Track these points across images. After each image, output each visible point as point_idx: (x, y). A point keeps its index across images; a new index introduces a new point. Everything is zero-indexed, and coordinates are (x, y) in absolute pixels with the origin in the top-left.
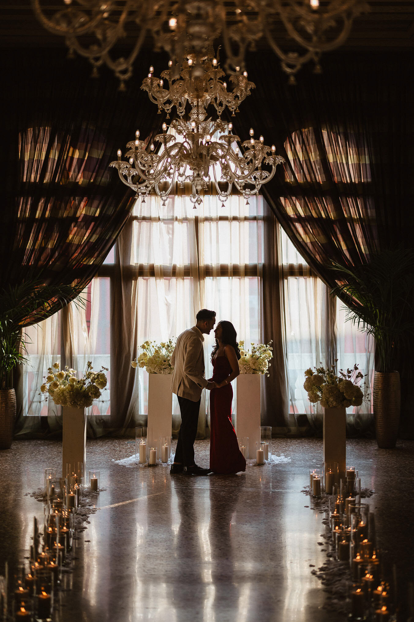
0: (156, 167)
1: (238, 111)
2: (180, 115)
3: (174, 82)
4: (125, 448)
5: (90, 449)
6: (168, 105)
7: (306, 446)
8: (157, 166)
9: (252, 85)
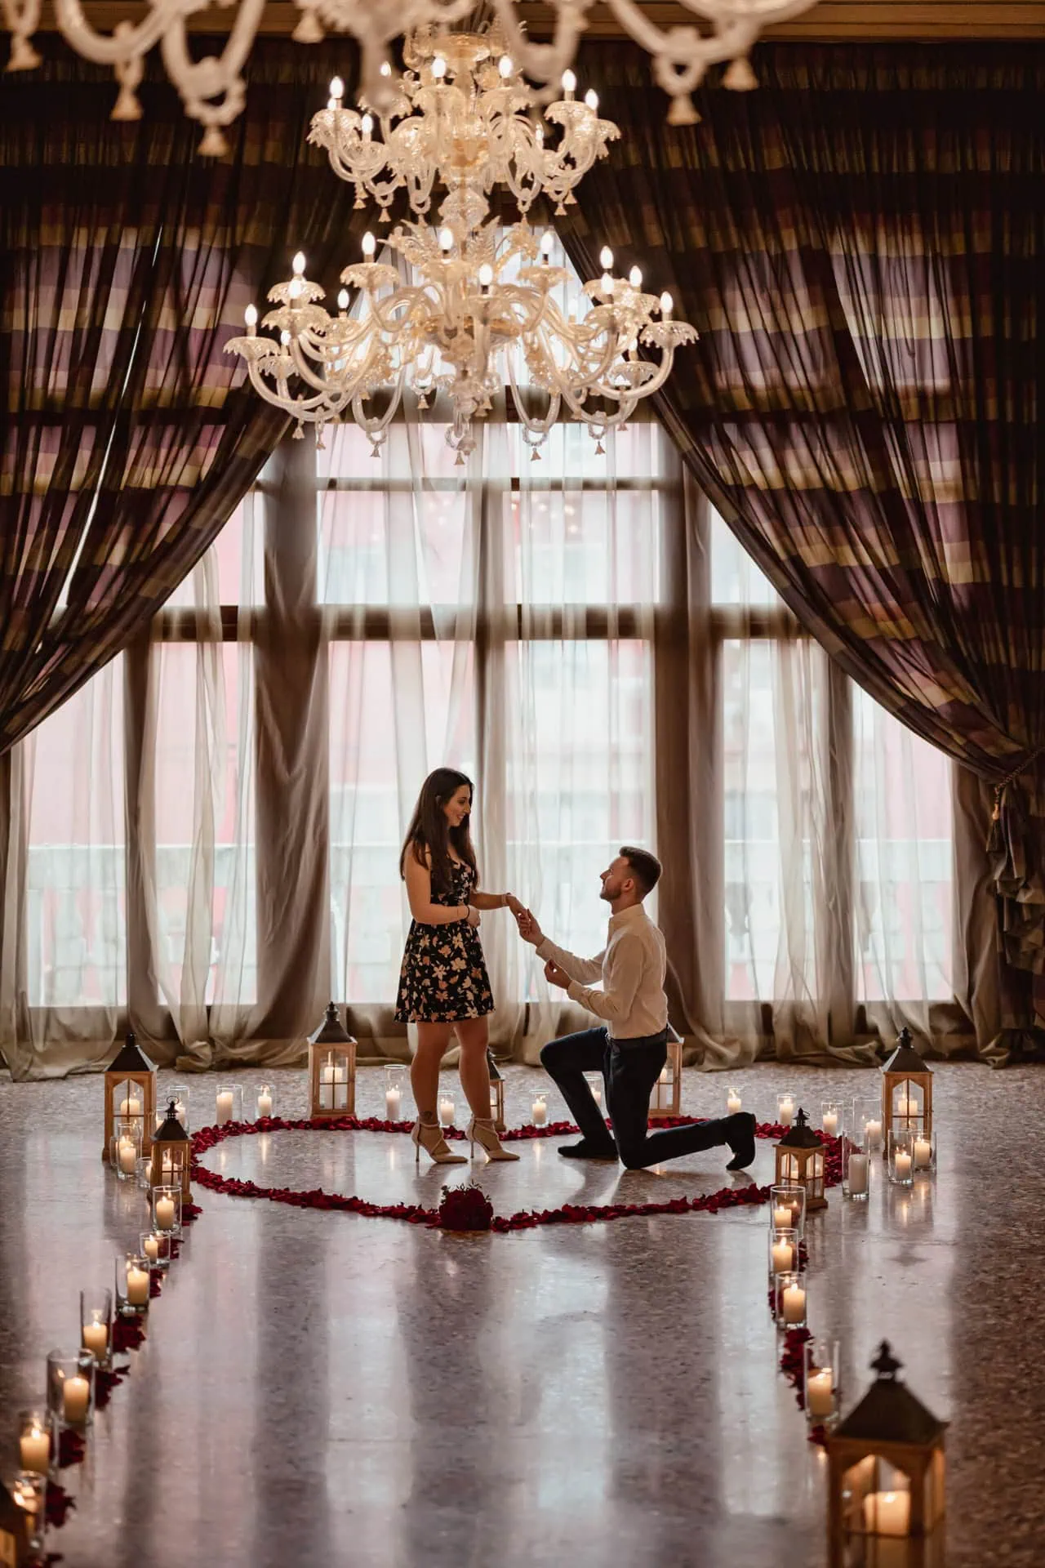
0: (351, 355)
1: (571, 200)
2: (418, 210)
3: (395, 122)
4: (291, 1091)
5: (201, 1095)
6: (383, 184)
7: (769, 1085)
8: (353, 351)
9: (611, 130)
